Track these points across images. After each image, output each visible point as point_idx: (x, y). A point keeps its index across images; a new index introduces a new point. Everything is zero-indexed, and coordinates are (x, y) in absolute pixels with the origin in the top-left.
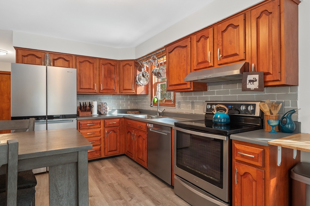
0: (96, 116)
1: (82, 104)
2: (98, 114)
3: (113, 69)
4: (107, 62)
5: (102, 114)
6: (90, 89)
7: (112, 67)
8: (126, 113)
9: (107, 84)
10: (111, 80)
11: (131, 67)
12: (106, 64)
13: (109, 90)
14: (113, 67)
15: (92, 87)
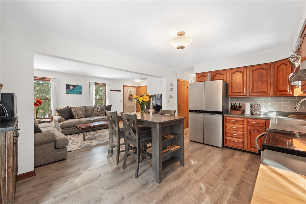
0: (249, 116)
1: (233, 104)
2: (250, 114)
3: (265, 73)
4: (257, 67)
5: (253, 114)
6: (240, 93)
7: (263, 70)
8: (287, 117)
9: (258, 87)
10: (262, 84)
11: (287, 66)
12: (256, 70)
13: (259, 93)
14: (265, 71)
15: (242, 92)
